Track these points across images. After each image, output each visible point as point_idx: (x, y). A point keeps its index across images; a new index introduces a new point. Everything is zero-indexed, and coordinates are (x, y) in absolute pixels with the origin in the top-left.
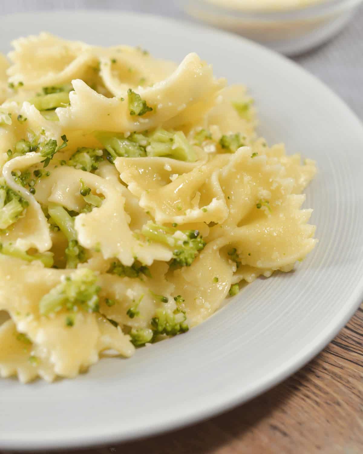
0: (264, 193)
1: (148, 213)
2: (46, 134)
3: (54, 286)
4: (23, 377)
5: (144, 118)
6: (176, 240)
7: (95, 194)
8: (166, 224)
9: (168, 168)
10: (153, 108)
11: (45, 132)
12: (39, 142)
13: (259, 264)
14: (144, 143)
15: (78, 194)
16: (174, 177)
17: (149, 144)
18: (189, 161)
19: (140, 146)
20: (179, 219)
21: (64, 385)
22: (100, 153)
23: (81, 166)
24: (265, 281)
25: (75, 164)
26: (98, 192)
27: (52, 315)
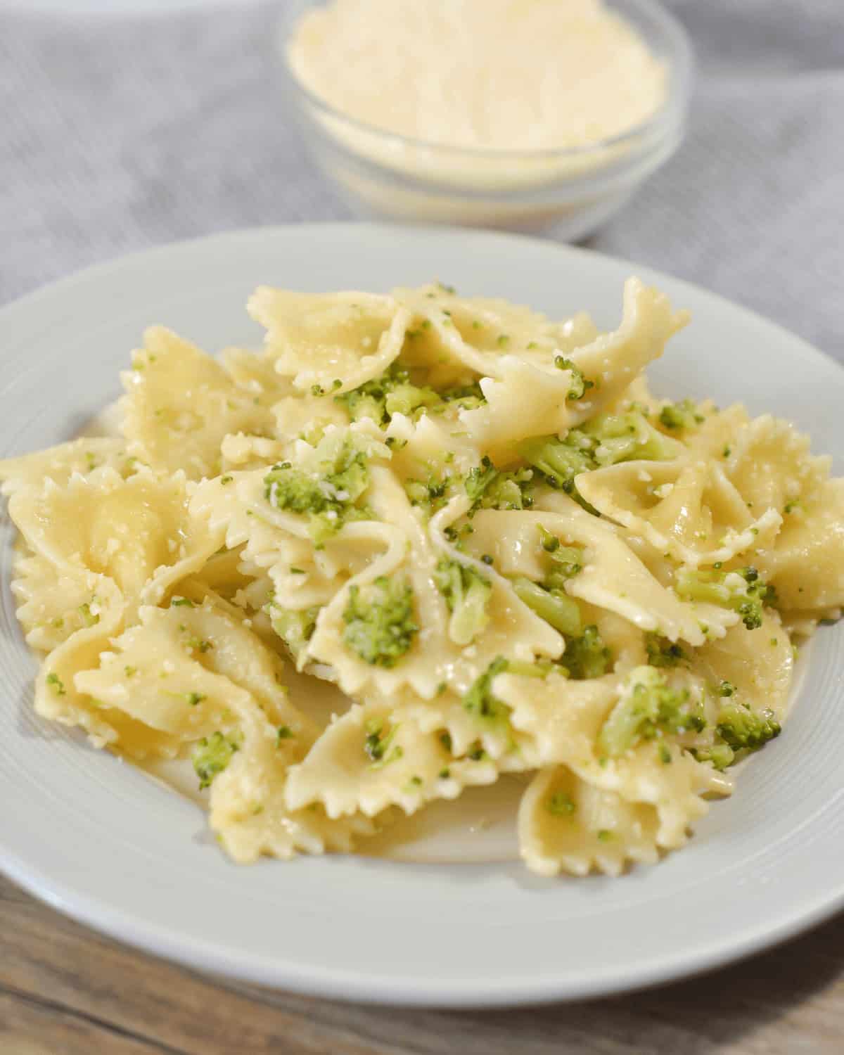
0: (794, 486)
1: (668, 555)
2: (458, 462)
3: (613, 704)
4: (612, 866)
5: (585, 402)
6: (732, 588)
7: (567, 545)
8: (702, 567)
9: (645, 477)
10: (594, 381)
11: (455, 457)
12: (443, 478)
13: (821, 603)
14: (586, 442)
15: (540, 550)
16: (665, 490)
17: (598, 443)
18: (666, 459)
19: (582, 451)
20: (724, 554)
21: (675, 860)
22: (529, 474)
23: (508, 504)
24: (836, 626)
25: (495, 503)
26: (570, 540)
27: (631, 754)
